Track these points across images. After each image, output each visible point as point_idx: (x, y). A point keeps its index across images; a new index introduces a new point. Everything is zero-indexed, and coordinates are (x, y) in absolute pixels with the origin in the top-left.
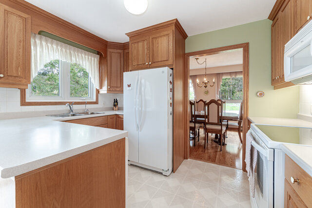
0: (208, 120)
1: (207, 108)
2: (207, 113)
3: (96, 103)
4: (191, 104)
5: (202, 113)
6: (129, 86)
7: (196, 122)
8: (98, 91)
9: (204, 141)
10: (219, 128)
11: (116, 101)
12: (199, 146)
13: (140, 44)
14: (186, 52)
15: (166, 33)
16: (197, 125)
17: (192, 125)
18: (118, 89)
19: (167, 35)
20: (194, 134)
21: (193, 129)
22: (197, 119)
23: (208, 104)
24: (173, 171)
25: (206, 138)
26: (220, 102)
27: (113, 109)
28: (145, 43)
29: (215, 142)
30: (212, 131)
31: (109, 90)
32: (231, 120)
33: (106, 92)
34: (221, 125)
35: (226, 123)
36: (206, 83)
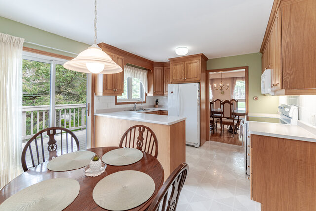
0: (223, 115)
1: (222, 106)
2: (222, 110)
3: (145, 102)
4: (211, 103)
5: (219, 110)
6: (172, 93)
7: (214, 117)
8: (146, 95)
9: (220, 132)
10: (231, 121)
11: (157, 102)
12: (217, 134)
13: (178, 66)
14: (207, 69)
15: (196, 61)
16: (215, 119)
17: (212, 119)
18: (160, 93)
19: (197, 62)
20: (213, 126)
21: (212, 122)
22: (215, 114)
23: (223, 104)
24: (200, 146)
25: (222, 130)
26: (231, 102)
27: (154, 107)
28: (182, 65)
29: (229, 132)
30: (227, 123)
31: (154, 94)
32: (241, 115)
33: (152, 95)
34: (233, 119)
35: (238, 118)
36: (221, 87)
